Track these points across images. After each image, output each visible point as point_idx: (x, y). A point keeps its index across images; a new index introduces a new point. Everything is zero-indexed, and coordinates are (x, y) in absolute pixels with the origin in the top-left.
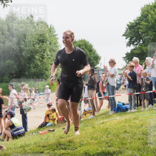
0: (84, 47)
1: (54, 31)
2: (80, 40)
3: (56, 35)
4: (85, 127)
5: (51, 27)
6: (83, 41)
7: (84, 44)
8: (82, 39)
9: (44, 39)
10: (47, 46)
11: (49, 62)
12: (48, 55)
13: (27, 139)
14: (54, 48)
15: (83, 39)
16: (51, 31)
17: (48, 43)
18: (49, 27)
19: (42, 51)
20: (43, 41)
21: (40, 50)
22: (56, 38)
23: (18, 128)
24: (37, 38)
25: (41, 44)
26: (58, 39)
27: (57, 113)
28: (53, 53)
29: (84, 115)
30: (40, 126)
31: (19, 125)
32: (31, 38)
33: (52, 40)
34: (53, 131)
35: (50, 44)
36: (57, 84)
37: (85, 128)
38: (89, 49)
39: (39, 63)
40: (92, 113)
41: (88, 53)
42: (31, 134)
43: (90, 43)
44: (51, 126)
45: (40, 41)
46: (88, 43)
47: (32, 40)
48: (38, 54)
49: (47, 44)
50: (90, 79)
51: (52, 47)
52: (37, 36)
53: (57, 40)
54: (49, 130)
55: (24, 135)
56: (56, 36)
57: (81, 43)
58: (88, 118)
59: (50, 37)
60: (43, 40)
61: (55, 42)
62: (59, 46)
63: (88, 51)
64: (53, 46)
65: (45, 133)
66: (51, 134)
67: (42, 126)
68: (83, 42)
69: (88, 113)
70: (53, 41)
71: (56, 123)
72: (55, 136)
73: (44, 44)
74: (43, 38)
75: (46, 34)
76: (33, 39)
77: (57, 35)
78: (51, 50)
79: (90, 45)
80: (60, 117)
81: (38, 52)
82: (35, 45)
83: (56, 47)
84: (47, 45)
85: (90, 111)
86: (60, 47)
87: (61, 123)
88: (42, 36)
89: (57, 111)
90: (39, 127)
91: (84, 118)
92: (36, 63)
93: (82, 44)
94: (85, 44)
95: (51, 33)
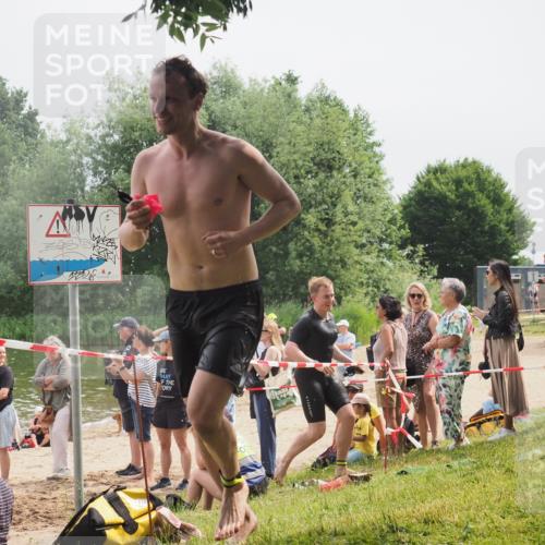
0: (473, 187)
1: (369, 130)
2: (462, 161)
3: (374, 144)
4: (477, 468)
5: (356, 115)
6: (470, 165)
7: (474, 176)
8: (466, 159)
9: (334, 159)
10: (344, 183)
11: (349, 239)
12: (346, 214)
13: (273, 505)
14: (367, 190)
15: (470, 160)
16: (357, 130)
17: (348, 171)
18: (352, 115)
19: (328, 199)
20: (328, 166)
21: (319, 198)
22: (375, 155)
23: (245, 464)
24: (311, 155)
25: (322, 176)
26: (382, 157)
27: (378, 418)
28: (363, 205)
29: (474, 428)
30: (318, 461)
31: (246, 454)
32: (290, 153)
33: (362, 163)
34: (366, 479)
35: (355, 176)
36: (380, 317)
37: (478, 475)
38: (492, 194)
39: (316, 241)
40: (503, 422)
41: (489, 209)
42: (288, 488)
43: (494, 174)
44: (359, 461)
45: (319, 164)
46: (489, 171)
47: (295, 161)
48: (312, 210)
49: (344, 177)
50: (496, 299)
51: (359, 185)
52: (310, 149)
53: (377, 162)
54: (352, 478)
55: (263, 492)
56: (376, 149)
57: (463, 173)
58: (489, 439)
59: (356, 149)
60: (329, 160)
61: (370, 168)
62: (384, 183)
63: (487, 201)
64: (363, 184)
65: (339, 485)
66: (359, 491)
67: (327, 460)
68: (471, 170)
69: (489, 420)
70: (364, 166)
71: (375, 452)
72: (373, 499)
73: (332, 176)
74: (329, 156)
75: (340, 140)
76: (296, 157)
77: (380, 145)
78: (358, 198)
79: (496, 180)
80: (388, 431)
81: (313, 202)
82: (302, 180)
83: (375, 185)
84: (343, 180)
85: (495, 412)
86: (389, 186)
87: (394, 452)
88: (326, 147)
89: (378, 411)
90: (314, 465)
91: (475, 439)
92: (308, 240)
93: (467, 178)
94: (479, 175)
95: (359, 137)
